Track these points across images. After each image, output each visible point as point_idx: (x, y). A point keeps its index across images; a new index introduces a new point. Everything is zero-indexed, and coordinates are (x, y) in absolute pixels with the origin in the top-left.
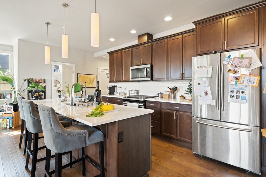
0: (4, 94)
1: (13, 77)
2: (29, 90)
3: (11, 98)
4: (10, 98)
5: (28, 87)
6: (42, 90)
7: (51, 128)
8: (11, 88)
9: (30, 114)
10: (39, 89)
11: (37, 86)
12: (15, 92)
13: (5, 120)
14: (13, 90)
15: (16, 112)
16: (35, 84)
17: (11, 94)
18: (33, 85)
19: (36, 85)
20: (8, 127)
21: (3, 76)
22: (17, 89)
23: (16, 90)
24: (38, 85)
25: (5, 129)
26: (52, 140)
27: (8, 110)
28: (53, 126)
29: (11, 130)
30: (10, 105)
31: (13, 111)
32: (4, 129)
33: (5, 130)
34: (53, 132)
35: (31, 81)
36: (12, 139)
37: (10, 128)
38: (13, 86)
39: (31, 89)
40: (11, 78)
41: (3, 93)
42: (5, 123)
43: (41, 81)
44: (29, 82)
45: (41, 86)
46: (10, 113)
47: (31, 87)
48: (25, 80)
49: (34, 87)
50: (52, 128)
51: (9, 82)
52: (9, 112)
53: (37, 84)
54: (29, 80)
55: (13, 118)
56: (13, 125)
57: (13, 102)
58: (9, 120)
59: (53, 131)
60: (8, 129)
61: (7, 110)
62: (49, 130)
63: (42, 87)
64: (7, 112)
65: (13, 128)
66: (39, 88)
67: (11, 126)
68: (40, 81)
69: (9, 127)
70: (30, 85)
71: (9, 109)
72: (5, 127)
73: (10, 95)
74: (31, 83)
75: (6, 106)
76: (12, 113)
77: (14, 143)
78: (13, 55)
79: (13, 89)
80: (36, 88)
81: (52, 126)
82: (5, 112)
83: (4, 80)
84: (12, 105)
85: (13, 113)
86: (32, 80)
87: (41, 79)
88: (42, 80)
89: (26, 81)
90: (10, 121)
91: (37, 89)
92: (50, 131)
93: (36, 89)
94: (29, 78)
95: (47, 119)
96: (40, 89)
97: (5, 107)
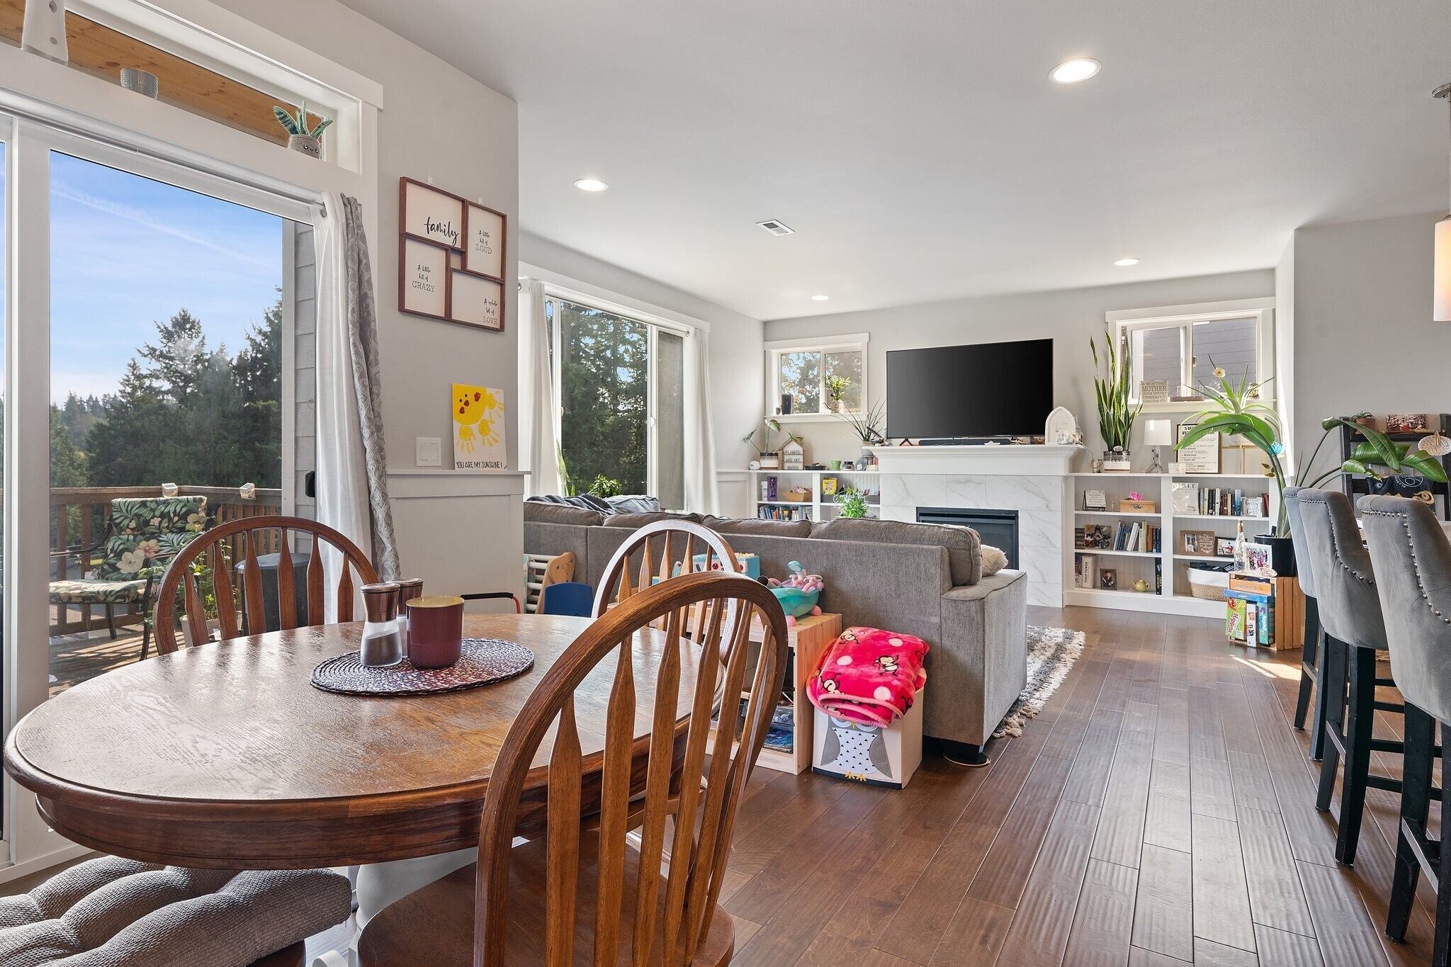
0: (1237, 493)
1: (1277, 417)
2: (1349, 477)
3: (1266, 514)
4: (1260, 514)
5: (1347, 456)
6: (1427, 480)
7: (1416, 594)
8: (1266, 466)
9: (1334, 551)
10: (1411, 473)
11: (1400, 457)
12: (1281, 484)
13: (1241, 604)
14: (1271, 475)
15: (1288, 580)
16: (1385, 442)
17: (1265, 498)
18: (1375, 452)
19: (1393, 448)
20: (1252, 641)
21: (1233, 412)
22: (1290, 471)
23: (1285, 476)
24: (1406, 449)
25: (1241, 645)
26: (1421, 656)
27: (1252, 564)
28: (1425, 589)
29: (1264, 657)
30: (1258, 540)
31: (1274, 573)
32: (1237, 645)
33: (1241, 651)
34: (1427, 620)
35: (1360, 431)
36: (1267, 687)
37: (1262, 649)
38: (1272, 455)
39: (1359, 471)
40: (1266, 422)
41: (1232, 488)
42: (1239, 621)
43: (1424, 426)
44: (1353, 432)
45: (1425, 453)
46: (1262, 577)
47: (1363, 460)
48: (1329, 426)
49: (1379, 462)
50: (1421, 598)
51: (1256, 436)
52: (1257, 573)
53: (1397, 445)
54: (1351, 424)
55: (1271, 601)
56: (1272, 636)
57: (1274, 529)
58: (1257, 608)
59: (1425, 611)
60: (1254, 650)
61: (1247, 564)
62: (1408, 607)
63: (1431, 461)
64: (1247, 572)
65: (1274, 649)
66: (1411, 465)
67: (1264, 640)
68: (1419, 429)
69: (1257, 639)
70: (1359, 451)
71: (1256, 560)
72: (1242, 637)
73: (1261, 499)
74: (1361, 439)
75: (1244, 544)
76: (1268, 581)
77: (1273, 706)
78: (1274, 310)
79: (1275, 469)
80: (1394, 464)
81: (1419, 588)
82: (1240, 573)
83: (1234, 432)
84: (1268, 542)
85: (1274, 581)
86: (1369, 421)
87: (1423, 417)
88: (1430, 422)
89: (1337, 431)
90: (1261, 614)
91: (1399, 471)
92: (1413, 610)
93: (1393, 473)
94: (1350, 415)
95: (1396, 551)
96: (1420, 475)
97: (1242, 547)
